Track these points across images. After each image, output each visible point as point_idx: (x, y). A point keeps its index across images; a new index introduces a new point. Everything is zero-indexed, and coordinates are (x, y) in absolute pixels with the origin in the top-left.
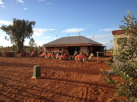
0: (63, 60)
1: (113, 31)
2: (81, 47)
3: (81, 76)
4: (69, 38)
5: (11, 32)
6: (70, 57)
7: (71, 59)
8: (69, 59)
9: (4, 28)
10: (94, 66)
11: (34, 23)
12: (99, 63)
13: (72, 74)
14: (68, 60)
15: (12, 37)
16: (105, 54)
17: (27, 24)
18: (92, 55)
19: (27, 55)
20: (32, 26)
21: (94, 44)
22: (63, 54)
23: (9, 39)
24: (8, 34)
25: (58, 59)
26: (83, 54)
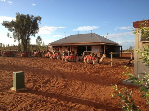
0: (69, 61)
1: (134, 23)
2: (93, 47)
3: (86, 87)
4: (79, 36)
5: (14, 28)
6: (78, 58)
7: (79, 60)
8: (77, 60)
9: (6, 24)
10: (106, 70)
11: (40, 18)
12: (113, 67)
13: (73, 83)
14: (75, 62)
15: (15, 34)
16: (120, 55)
17: (32, 19)
18: (104, 56)
19: (29, 55)
20: (38, 21)
21: (108, 43)
22: (70, 54)
23: (12, 36)
24: (10, 31)
25: (64, 60)
26: (93, 54)
